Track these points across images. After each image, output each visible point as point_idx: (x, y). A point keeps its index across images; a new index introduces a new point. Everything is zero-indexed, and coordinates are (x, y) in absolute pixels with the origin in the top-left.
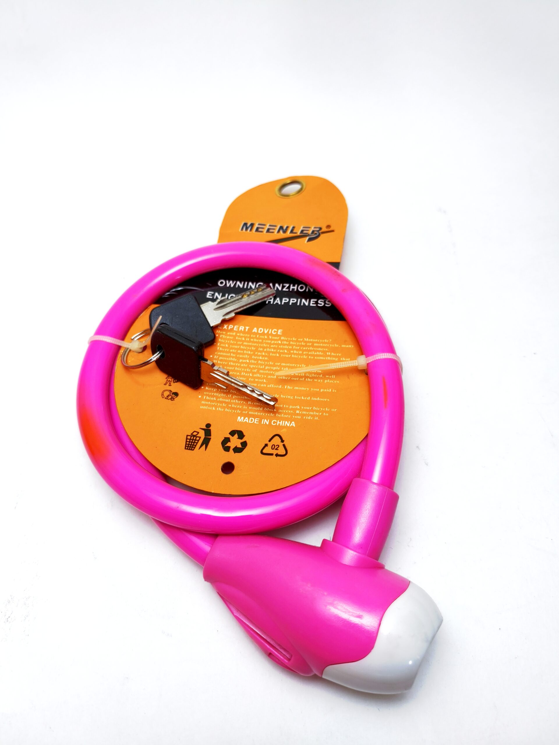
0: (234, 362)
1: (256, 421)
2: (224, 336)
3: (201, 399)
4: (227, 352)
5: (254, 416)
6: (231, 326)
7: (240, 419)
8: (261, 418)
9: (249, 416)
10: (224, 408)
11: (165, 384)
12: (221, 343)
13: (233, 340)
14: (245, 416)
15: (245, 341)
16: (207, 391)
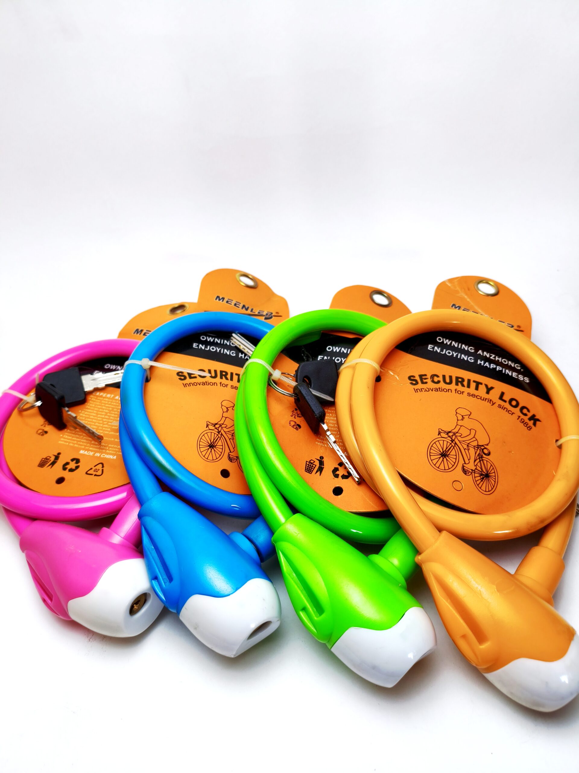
0: (94, 416)
1: (91, 454)
2: (94, 400)
3: (62, 437)
4: (92, 410)
5: (92, 451)
6: (102, 394)
7: (82, 452)
8: (96, 452)
9: (88, 450)
10: (74, 444)
11: (42, 425)
12: (90, 403)
13: (99, 402)
14: (85, 450)
15: (107, 404)
16: (68, 433)
